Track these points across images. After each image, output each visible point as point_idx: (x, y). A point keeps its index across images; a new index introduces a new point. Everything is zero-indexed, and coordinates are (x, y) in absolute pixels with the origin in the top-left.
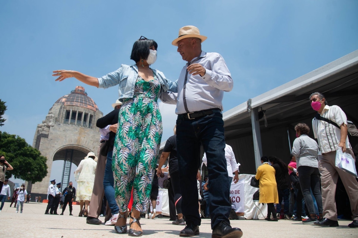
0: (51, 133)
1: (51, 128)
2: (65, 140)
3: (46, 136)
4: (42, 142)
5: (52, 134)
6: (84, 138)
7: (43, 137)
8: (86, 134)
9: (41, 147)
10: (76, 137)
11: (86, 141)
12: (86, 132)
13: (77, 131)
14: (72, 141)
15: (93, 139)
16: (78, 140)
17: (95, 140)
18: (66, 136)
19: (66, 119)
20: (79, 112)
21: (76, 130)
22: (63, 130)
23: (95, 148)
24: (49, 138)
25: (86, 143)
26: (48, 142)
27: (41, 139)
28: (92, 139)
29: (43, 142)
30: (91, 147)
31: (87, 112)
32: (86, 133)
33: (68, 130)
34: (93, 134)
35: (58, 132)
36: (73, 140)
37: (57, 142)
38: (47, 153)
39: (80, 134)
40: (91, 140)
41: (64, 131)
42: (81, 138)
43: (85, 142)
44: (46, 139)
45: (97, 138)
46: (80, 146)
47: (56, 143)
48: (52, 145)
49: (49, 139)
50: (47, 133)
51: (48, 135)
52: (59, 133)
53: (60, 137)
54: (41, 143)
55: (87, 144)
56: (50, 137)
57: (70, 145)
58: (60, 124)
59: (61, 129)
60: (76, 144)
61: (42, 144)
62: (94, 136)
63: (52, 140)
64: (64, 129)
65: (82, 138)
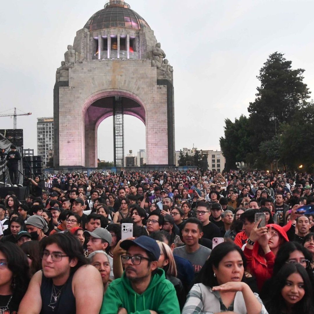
0: (72, 78)
1: (70, 70)
2: (94, 84)
3: (66, 84)
5: (74, 78)
6: (121, 76)
7: (62, 86)
8: (122, 70)
9: (62, 101)
10: (109, 78)
11: (125, 81)
12: (122, 66)
13: (109, 68)
14: (103, 85)
15: (135, 76)
16: (112, 82)
17: (139, 76)
18: (93, 79)
19: (103, 51)
20: (111, 36)
21: (107, 65)
22: (88, 71)
23: (140, 89)
24: (69, 85)
25: (125, 83)
26: (69, 92)
27: (60, 90)
28: (133, 76)
29: (62, 93)
30: (134, 88)
32: (122, 68)
33: (96, 68)
35: (80, 75)
36: (104, 82)
37: (83, 89)
38: (72, 108)
39: (114, 71)
40: (132, 78)
41: (90, 71)
42: (117, 77)
43: (123, 83)
44: (66, 89)
45: (141, 72)
46: (117, 89)
47: (80, 91)
48: (76, 96)
49: (70, 88)
50: (66, 80)
51: (68, 82)
52: (82, 75)
53: (85, 81)
54: (60, 96)
55: (126, 85)
56: (71, 84)
57: (102, 90)
58: (82, 62)
59: (85, 70)
60: (110, 88)
61: (62, 96)
62: (137, 70)
63: (74, 88)
64: (89, 69)
65: (118, 77)
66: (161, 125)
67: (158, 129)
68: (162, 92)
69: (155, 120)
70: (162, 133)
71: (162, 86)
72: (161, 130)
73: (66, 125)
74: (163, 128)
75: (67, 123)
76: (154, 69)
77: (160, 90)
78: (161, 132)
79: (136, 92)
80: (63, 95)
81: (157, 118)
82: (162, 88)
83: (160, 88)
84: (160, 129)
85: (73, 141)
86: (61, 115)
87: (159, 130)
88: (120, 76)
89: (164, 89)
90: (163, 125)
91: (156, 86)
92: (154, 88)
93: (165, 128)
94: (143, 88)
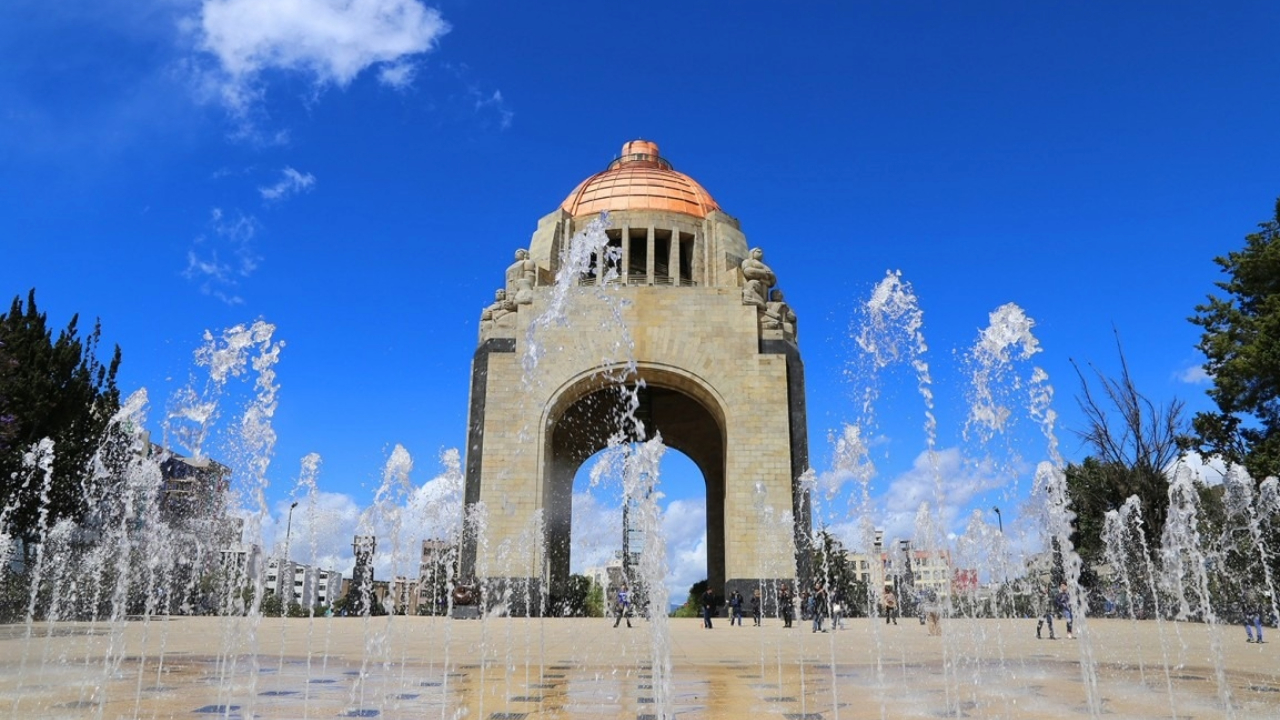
0: (524, 331)
2: (584, 349)
3: (505, 346)
4: (494, 373)
6: (660, 327)
7: (497, 351)
8: (664, 313)
11: (671, 341)
12: (663, 302)
13: (628, 307)
15: (698, 329)
16: (638, 343)
17: (709, 329)
18: (584, 334)
20: (630, 230)
23: (712, 365)
24: (517, 350)
25: (670, 348)
26: (516, 367)
27: (490, 361)
28: (692, 330)
29: (497, 370)
30: (695, 361)
31: (664, 226)
32: (664, 308)
33: (591, 307)
34: (698, 307)
37: (553, 361)
38: (520, 412)
39: (640, 315)
40: (692, 335)
42: (649, 330)
43: (665, 346)
44: (507, 358)
45: (715, 319)
46: (649, 363)
47: (546, 366)
49: (519, 356)
50: (508, 334)
51: (514, 339)
53: (560, 340)
54: (489, 378)
55: (674, 352)
56: (521, 347)
61: (495, 377)
62: (704, 313)
65: (653, 332)
66: (772, 465)
67: (763, 475)
68: (775, 374)
69: (757, 450)
70: (775, 486)
71: (772, 357)
72: (773, 477)
73: (501, 458)
74: (778, 471)
75: (506, 452)
76: (749, 313)
77: (768, 367)
78: (773, 483)
79: (701, 372)
80: (499, 376)
81: (761, 444)
82: (772, 362)
83: (769, 362)
84: (768, 474)
85: (519, 503)
86: (489, 431)
87: (766, 477)
88: (656, 329)
89: (778, 364)
90: (778, 465)
91: (757, 356)
92: (750, 362)
93: (784, 471)
94: (721, 362)
